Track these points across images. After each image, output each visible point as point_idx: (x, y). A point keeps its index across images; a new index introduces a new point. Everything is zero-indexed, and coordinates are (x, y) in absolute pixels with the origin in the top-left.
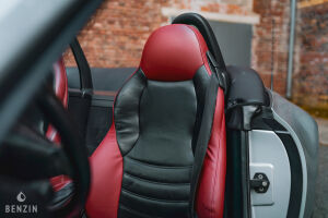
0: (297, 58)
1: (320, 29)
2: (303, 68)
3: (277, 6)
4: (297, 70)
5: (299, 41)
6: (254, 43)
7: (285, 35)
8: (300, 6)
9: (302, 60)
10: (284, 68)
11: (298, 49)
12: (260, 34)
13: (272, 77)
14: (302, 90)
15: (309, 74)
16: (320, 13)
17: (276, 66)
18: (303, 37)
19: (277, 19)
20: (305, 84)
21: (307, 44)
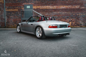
1: (10, 15)
3: (2, 10)
4: (7, 21)
7: (4, 15)
8: (6, 10)
9: (7, 20)
11: (6, 18)
15: (9, 22)
16: (10, 12)
17: (3, 21)
19: (3, 12)
20: (8, 24)
21: (8, 17)
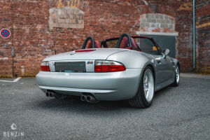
0: (197, 50)
1: (206, 37)
2: (200, 55)
3: (186, 28)
4: (197, 56)
5: (197, 43)
6: (177, 44)
7: (191, 40)
8: (197, 27)
9: (199, 51)
10: (191, 55)
11: (197, 46)
12: (179, 40)
13: (186, 59)
14: (200, 65)
15: (203, 57)
16: (205, 30)
17: (187, 54)
18: (199, 41)
19: (187, 33)
20: (201, 62)
21: (201, 44)
